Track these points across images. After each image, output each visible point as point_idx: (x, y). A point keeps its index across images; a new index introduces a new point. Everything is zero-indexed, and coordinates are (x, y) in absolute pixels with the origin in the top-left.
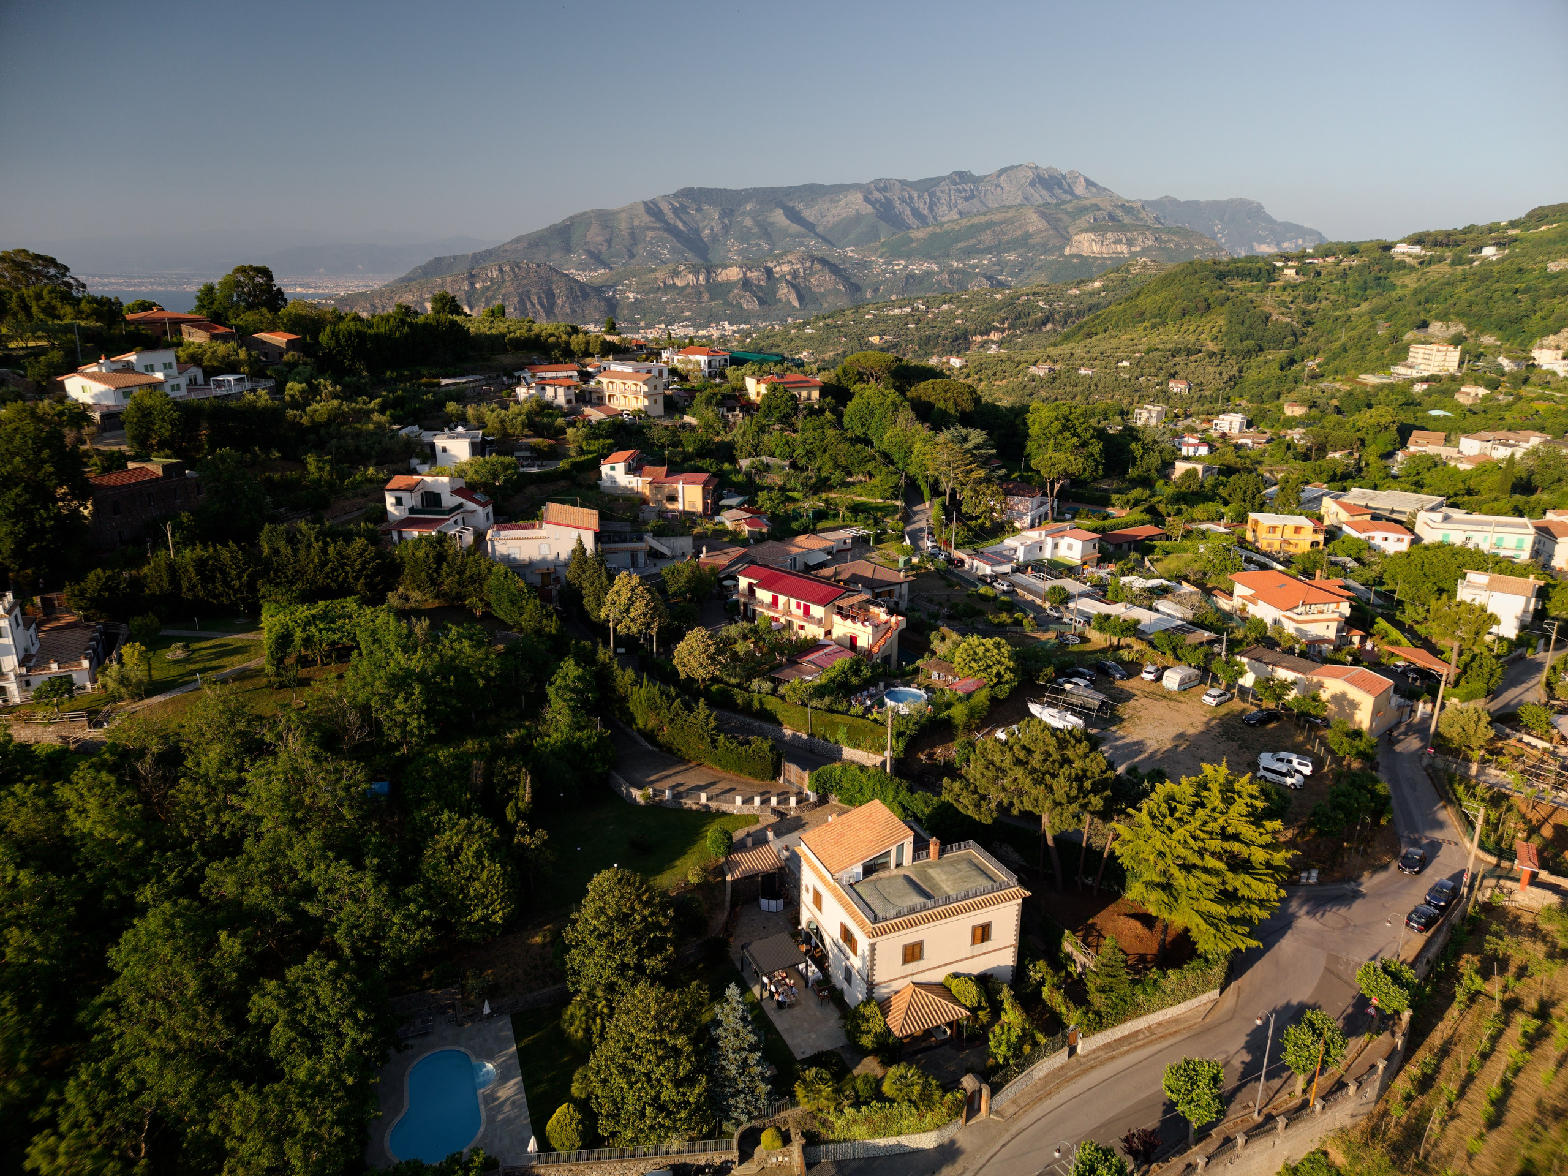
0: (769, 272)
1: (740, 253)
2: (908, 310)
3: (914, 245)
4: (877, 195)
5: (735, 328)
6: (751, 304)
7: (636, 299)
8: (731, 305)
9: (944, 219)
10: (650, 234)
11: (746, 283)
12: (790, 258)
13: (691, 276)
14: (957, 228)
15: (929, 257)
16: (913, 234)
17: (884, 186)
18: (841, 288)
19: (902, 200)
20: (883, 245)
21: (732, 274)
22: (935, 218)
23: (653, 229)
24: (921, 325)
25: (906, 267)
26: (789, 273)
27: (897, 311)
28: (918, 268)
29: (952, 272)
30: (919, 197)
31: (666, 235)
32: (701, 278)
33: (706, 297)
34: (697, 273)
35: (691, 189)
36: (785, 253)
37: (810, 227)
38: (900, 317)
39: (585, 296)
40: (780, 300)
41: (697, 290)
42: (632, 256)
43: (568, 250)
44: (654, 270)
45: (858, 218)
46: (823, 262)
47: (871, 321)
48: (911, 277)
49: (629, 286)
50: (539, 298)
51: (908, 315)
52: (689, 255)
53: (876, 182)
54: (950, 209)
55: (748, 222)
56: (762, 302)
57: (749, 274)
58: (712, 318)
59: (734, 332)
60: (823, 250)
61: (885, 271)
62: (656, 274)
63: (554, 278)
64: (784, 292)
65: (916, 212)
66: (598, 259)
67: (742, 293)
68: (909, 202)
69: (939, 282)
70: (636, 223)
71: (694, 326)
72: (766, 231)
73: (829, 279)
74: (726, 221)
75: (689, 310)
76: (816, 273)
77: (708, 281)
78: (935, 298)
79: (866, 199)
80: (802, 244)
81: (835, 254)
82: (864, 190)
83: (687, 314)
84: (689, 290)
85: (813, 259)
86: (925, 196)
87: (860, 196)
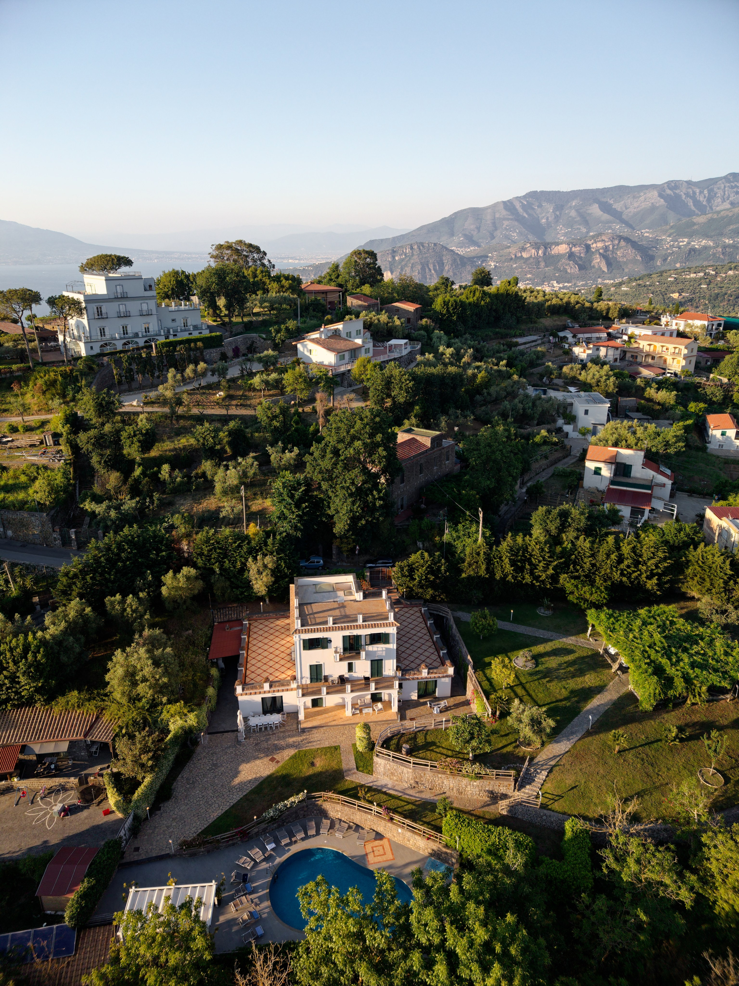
0: (588, 247)
1: (565, 235)
2: (702, 274)
3: (695, 227)
4: (669, 192)
5: (561, 285)
6: (573, 269)
7: (496, 266)
8: (559, 270)
9: (718, 209)
10: (506, 223)
11: (571, 255)
12: (603, 238)
13: (533, 251)
14: (730, 214)
15: (706, 236)
16: (696, 219)
17: (674, 185)
18: (639, 258)
19: (687, 195)
20: (672, 227)
21: (563, 249)
22: (711, 208)
23: (508, 219)
24: (712, 286)
25: (689, 243)
26: (602, 248)
27: (693, 275)
28: (698, 243)
29: (725, 247)
30: (701, 192)
31: (516, 223)
32: (540, 252)
33: (542, 264)
34: (538, 249)
35: (535, 192)
36: (600, 234)
37: (617, 216)
38: (695, 280)
39: (463, 264)
40: (594, 267)
41: (537, 260)
42: (493, 237)
43: (452, 234)
44: (509, 247)
45: (653, 208)
46: (627, 240)
47: (672, 283)
48: (693, 250)
49: (491, 258)
50: (434, 266)
51: (701, 279)
52: (530, 237)
53: (669, 183)
54: (724, 201)
55: (573, 213)
56: (581, 268)
57: (573, 249)
58: (545, 279)
59: (560, 288)
60: (626, 231)
61: (673, 246)
62: (510, 250)
63: (444, 253)
64: (598, 261)
65: (697, 203)
66: (470, 240)
67: (567, 262)
68: (693, 196)
69: (714, 254)
70: (497, 216)
71: (533, 284)
72: (585, 220)
73: (630, 252)
74: (558, 213)
75: (531, 273)
76: (621, 248)
77: (544, 254)
78: (723, 267)
79: (661, 196)
80: (610, 228)
81: (635, 235)
82: (660, 189)
83: (529, 276)
84: (532, 260)
85: (620, 238)
86: (706, 192)
87: (656, 193)
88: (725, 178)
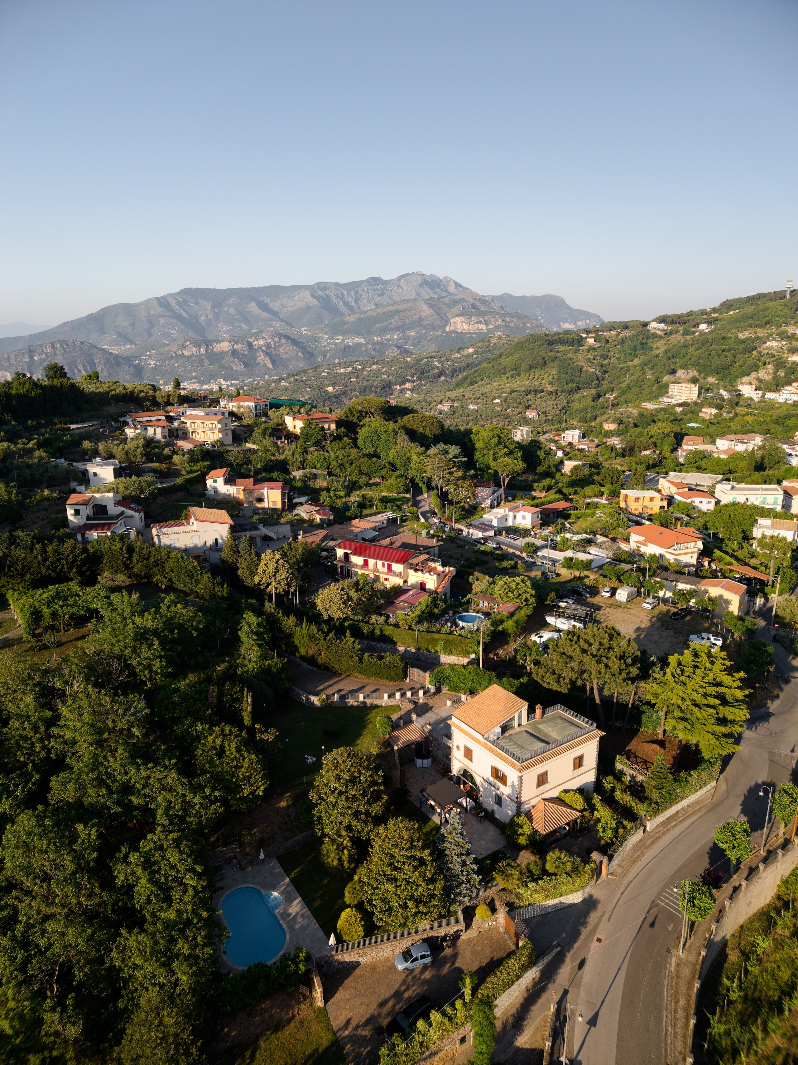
0: (250, 345)
1: (227, 332)
2: (350, 369)
3: (347, 326)
4: (320, 293)
5: (229, 383)
6: (238, 367)
7: (156, 365)
8: (225, 368)
9: (365, 309)
10: (162, 320)
11: (234, 353)
12: (264, 335)
13: (195, 349)
14: (375, 314)
15: (358, 334)
16: (347, 319)
17: (323, 286)
18: (301, 355)
19: (337, 296)
20: (326, 326)
21: (225, 346)
22: (359, 308)
23: (164, 316)
24: (360, 379)
25: (343, 341)
26: (264, 345)
27: (343, 370)
28: (352, 341)
29: (374, 344)
30: (348, 294)
31: (174, 321)
32: (202, 350)
33: (206, 362)
34: (199, 346)
35: (190, 289)
36: (260, 332)
37: (275, 314)
38: (345, 374)
39: (118, 364)
40: (259, 364)
41: (200, 359)
42: (150, 335)
43: (103, 331)
44: (168, 345)
45: (308, 308)
46: (287, 337)
47: (326, 377)
48: (347, 347)
49: (150, 357)
50: (84, 366)
51: (350, 373)
52: (191, 334)
53: (319, 284)
54: (369, 302)
55: (232, 311)
56: (246, 365)
57: (236, 346)
58: (211, 377)
59: (228, 386)
60: (286, 330)
61: (329, 344)
62: (170, 348)
63: (95, 352)
64: (261, 357)
65: (346, 304)
66: (125, 338)
67: (232, 359)
68: (342, 297)
69: (366, 350)
70: (152, 312)
71: (199, 382)
72: (245, 317)
73: (292, 349)
74: (217, 311)
75: (195, 372)
76: (282, 345)
77: (207, 351)
78: (367, 361)
79: (313, 296)
80: (270, 326)
81: (294, 332)
82: (313, 290)
83: (194, 374)
84: (194, 358)
85: (280, 335)
86: (352, 293)
87: (308, 294)
88: (367, 281)
